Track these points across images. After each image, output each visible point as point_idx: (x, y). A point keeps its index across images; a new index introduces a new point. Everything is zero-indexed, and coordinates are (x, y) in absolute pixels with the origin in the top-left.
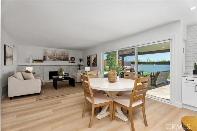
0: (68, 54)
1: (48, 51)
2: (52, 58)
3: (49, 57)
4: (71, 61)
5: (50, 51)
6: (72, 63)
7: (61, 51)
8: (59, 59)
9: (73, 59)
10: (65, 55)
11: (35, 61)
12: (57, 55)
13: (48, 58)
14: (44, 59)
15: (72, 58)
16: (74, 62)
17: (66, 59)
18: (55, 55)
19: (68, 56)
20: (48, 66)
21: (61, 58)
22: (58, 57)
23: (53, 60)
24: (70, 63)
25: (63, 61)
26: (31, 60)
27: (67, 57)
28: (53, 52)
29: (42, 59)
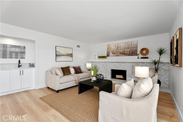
0: (137, 44)
1: (111, 46)
2: (115, 54)
3: (112, 52)
5: (113, 45)
6: (142, 58)
7: (126, 43)
8: (124, 54)
9: (144, 52)
10: (131, 48)
12: (120, 49)
13: (111, 53)
14: (108, 55)
15: (143, 50)
16: (146, 56)
17: (133, 53)
18: (119, 48)
19: (137, 47)
21: (126, 53)
22: (122, 51)
23: (116, 56)
24: (138, 58)
25: (129, 55)
26: (97, 57)
27: (134, 49)
28: (116, 46)
29: (106, 55)
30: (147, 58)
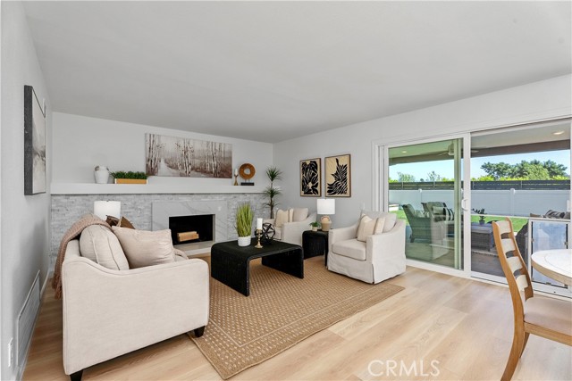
0: (231, 153)
1: (163, 141)
2: (176, 168)
3: (166, 162)
4: (240, 180)
5: (170, 141)
6: (243, 184)
7: (208, 143)
8: (202, 171)
9: (247, 171)
10: (220, 158)
11: (120, 176)
12: (193, 157)
13: (163, 166)
14: (151, 171)
15: (244, 166)
16: (251, 181)
17: (224, 172)
18: (189, 154)
19: (231, 158)
20: (166, 197)
21: (208, 168)
22: (197, 162)
23: (181, 175)
24: (236, 184)
25: (214, 177)
26: (103, 175)
27: (226, 162)
28: (182, 144)
29: (142, 169)
30: (253, 184)
